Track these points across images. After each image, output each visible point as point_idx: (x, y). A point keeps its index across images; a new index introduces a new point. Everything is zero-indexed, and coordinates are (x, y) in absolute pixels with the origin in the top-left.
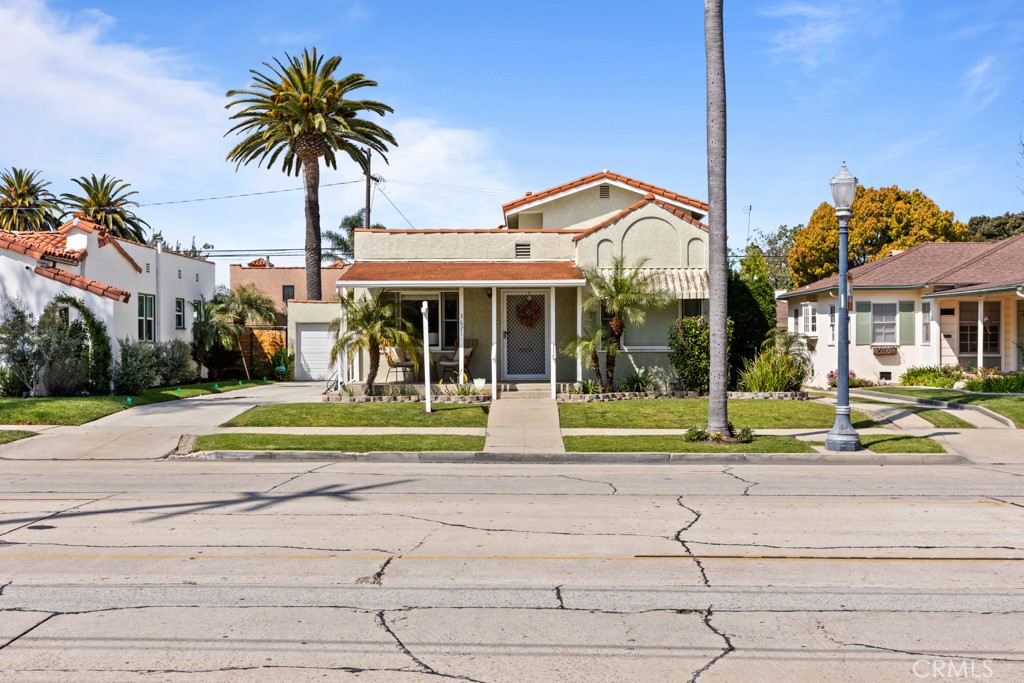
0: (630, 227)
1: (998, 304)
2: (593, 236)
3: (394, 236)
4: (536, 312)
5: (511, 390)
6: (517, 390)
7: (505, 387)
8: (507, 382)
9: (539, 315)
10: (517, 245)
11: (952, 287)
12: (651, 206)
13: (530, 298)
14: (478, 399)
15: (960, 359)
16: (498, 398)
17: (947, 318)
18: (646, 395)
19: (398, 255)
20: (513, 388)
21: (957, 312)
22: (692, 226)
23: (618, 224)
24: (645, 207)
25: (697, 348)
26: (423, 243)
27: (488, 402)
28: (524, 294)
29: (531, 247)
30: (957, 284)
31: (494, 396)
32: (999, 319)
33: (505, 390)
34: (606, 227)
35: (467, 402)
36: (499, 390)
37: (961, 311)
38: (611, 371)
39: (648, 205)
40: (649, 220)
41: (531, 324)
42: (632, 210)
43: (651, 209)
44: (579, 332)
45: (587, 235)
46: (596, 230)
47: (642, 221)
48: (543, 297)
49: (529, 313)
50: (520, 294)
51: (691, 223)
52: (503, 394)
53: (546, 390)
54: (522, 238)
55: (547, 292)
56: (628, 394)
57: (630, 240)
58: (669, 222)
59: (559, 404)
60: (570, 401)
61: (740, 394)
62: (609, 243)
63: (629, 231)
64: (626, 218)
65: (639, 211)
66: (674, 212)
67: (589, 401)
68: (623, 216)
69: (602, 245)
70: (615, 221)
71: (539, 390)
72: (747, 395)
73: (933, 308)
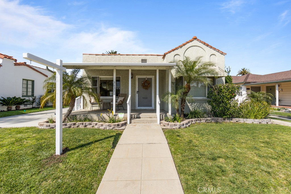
0: (187, 50)
1: (260, 87)
2: (172, 53)
4: (149, 84)
5: (137, 118)
6: (140, 118)
7: (134, 116)
8: (136, 112)
9: (150, 85)
10: (142, 60)
11: (250, 83)
12: (195, 41)
13: (146, 79)
14: (118, 125)
16: (130, 123)
17: (248, 90)
22: (212, 49)
23: (182, 48)
24: (193, 42)
28: (144, 78)
29: (147, 61)
30: (252, 82)
31: (128, 122)
34: (177, 49)
36: (131, 118)
37: (251, 89)
38: (184, 108)
39: (194, 41)
40: (194, 47)
41: (147, 89)
42: (188, 43)
43: (195, 43)
44: (170, 91)
45: (170, 52)
46: (173, 50)
47: (192, 47)
48: (151, 79)
49: (146, 84)
50: (143, 78)
51: (211, 48)
52: (133, 121)
53: (154, 117)
54: (144, 57)
55: (153, 77)
56: (193, 119)
57: (187, 54)
58: (203, 48)
59: (163, 129)
60: (169, 127)
61: (245, 119)
62: (179, 56)
63: (187, 51)
64: (185, 46)
65: (190, 43)
66: (205, 44)
67: (179, 128)
68: (184, 45)
69: (176, 56)
70: (181, 47)
71: (151, 118)
72: (249, 121)
73: (244, 88)
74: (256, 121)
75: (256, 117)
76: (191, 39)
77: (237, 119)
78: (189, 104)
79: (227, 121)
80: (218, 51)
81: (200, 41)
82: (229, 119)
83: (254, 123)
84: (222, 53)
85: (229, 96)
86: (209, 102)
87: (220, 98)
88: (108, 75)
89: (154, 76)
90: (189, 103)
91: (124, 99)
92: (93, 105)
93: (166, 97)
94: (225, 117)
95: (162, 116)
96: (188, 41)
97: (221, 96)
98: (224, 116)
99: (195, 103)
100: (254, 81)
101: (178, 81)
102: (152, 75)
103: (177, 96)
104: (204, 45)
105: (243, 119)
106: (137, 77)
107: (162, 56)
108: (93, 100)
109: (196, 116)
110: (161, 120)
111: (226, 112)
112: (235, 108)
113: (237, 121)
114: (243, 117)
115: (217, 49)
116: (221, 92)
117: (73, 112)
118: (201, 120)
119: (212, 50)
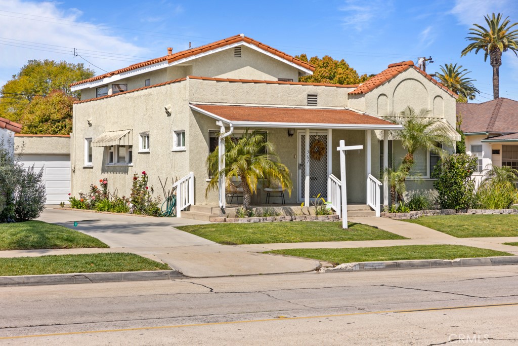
0: (398, 85)
2: (376, 90)
3: (219, 83)
4: (323, 149)
10: (308, 95)
11: (499, 135)
12: (411, 70)
13: (317, 138)
17: (496, 156)
19: (222, 99)
21: (501, 152)
23: (391, 82)
24: (408, 71)
26: (241, 90)
28: (313, 134)
29: (318, 97)
30: (504, 133)
34: (383, 85)
37: (503, 152)
39: (409, 69)
40: (410, 80)
42: (400, 72)
43: (411, 72)
45: (371, 89)
46: (377, 86)
47: (406, 81)
48: (326, 137)
50: (311, 135)
51: (436, 85)
54: (312, 90)
56: (418, 212)
57: (397, 94)
58: (422, 82)
61: (483, 211)
62: (385, 97)
63: (398, 87)
64: (396, 78)
65: (404, 73)
66: (426, 76)
68: (394, 76)
69: (380, 97)
70: (389, 80)
71: (361, 210)
72: (489, 212)
73: (487, 149)
74: (497, 211)
75: (497, 207)
77: (474, 211)
79: (461, 214)
80: (447, 90)
81: (418, 71)
82: (463, 210)
83: (494, 214)
84: (452, 95)
85: (464, 174)
87: (453, 177)
94: (458, 207)
97: (454, 174)
98: (456, 206)
100: (509, 131)
104: (424, 78)
105: (481, 210)
106: (300, 133)
111: (460, 200)
112: (471, 192)
113: (473, 214)
114: (481, 207)
115: (444, 87)
116: (454, 167)
118: (427, 213)
119: (436, 87)
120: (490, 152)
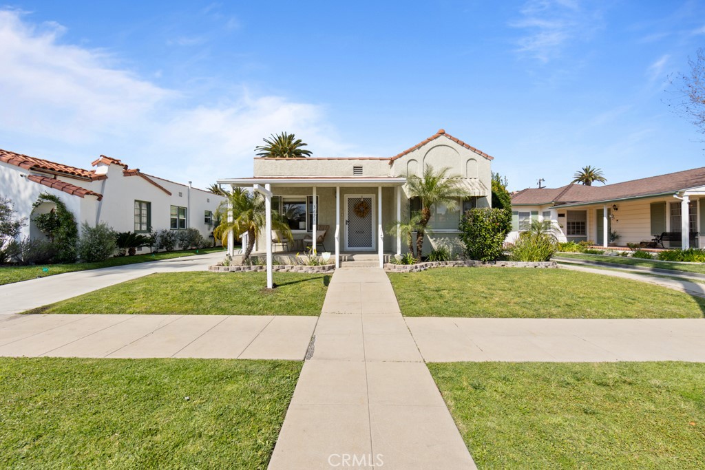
1: (585, 212)
2: (405, 157)
4: (366, 208)
5: (348, 260)
6: (353, 260)
7: (345, 257)
8: (348, 252)
9: (368, 210)
10: (354, 167)
11: (564, 203)
12: (442, 137)
13: (362, 200)
14: (324, 268)
15: (567, 238)
16: (340, 267)
17: (561, 218)
18: (446, 264)
20: (351, 258)
21: (566, 215)
23: (420, 149)
24: (439, 138)
25: (483, 230)
27: (331, 271)
29: (363, 168)
30: (568, 202)
31: (337, 265)
32: (586, 219)
33: (345, 260)
34: (412, 151)
35: (315, 271)
36: (340, 261)
37: (568, 215)
38: (421, 246)
40: (441, 147)
41: (363, 216)
42: (430, 140)
43: (442, 139)
44: (399, 219)
45: (400, 156)
46: (406, 153)
47: (436, 148)
48: (370, 199)
49: (362, 209)
50: (356, 197)
51: (468, 149)
52: (343, 264)
53: (375, 260)
54: (357, 163)
55: (372, 196)
56: (434, 263)
57: (428, 160)
58: (455, 148)
59: (387, 272)
60: (395, 270)
61: (514, 263)
62: (415, 162)
63: (428, 154)
64: (425, 146)
65: (435, 141)
66: (458, 142)
67: (410, 271)
68: (424, 144)
69: (410, 163)
70: (419, 147)
71: (370, 260)
72: (520, 265)
73: (554, 213)
74: (531, 265)
75: (531, 259)
76: (435, 133)
78: (431, 240)
80: (481, 153)
81: (449, 138)
82: (490, 262)
83: (527, 267)
84: (487, 157)
85: (490, 227)
86: (461, 237)
87: (477, 230)
88: (296, 194)
89: (374, 195)
90: (432, 238)
91: (325, 234)
92: (276, 244)
93: (393, 228)
94: (484, 259)
95: (387, 257)
96: (430, 136)
98: (482, 257)
99: (441, 238)
100: (574, 200)
101: (415, 204)
102: (372, 193)
103: (410, 227)
104: (456, 144)
105: (512, 262)
106: (347, 196)
107: (389, 161)
108: (275, 236)
109: (440, 257)
110: (384, 263)
111: (485, 252)
113: (503, 266)
115: (478, 151)
117: (252, 253)
119: (469, 151)
120: (557, 215)
